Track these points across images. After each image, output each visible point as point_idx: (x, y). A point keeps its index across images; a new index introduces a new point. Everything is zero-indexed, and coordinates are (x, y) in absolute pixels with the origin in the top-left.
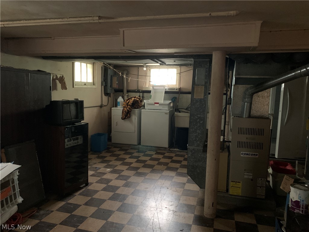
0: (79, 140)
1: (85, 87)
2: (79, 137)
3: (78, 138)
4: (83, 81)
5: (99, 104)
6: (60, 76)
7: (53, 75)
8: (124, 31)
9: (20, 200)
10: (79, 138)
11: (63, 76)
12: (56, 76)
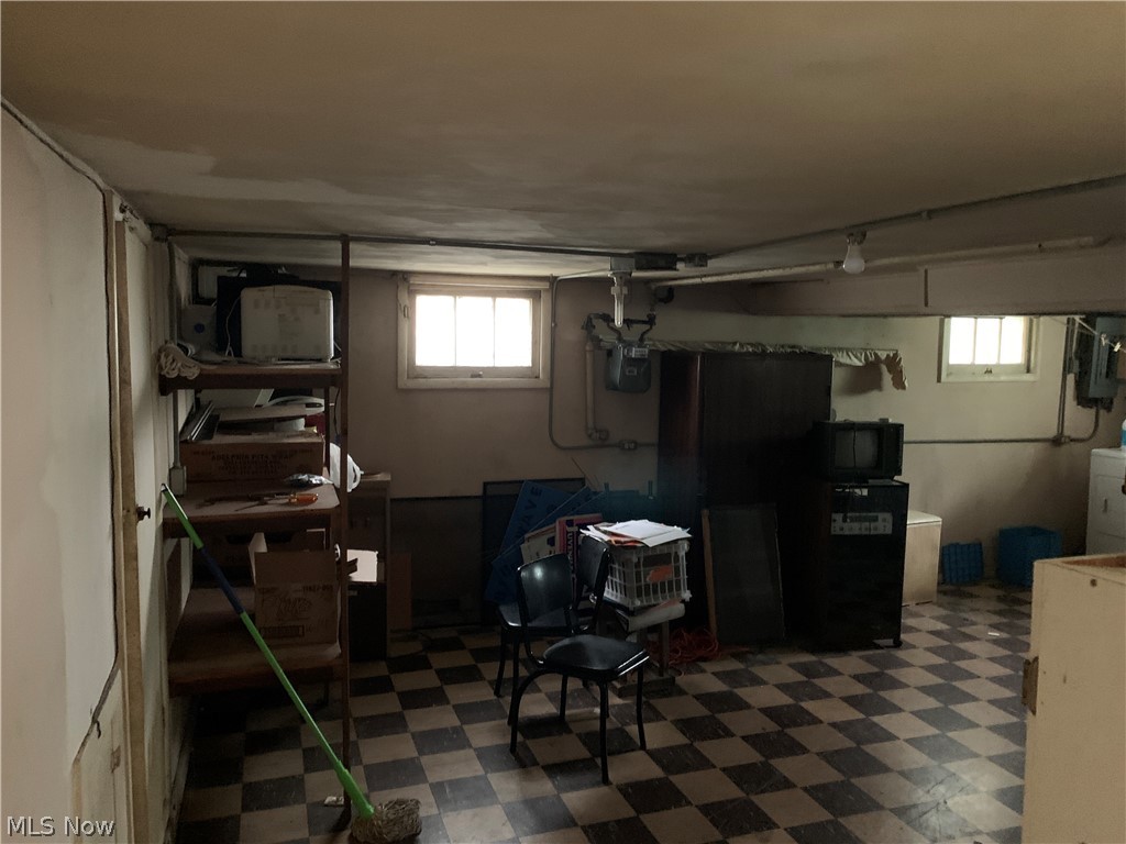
0: (880, 524)
1: (987, 378)
2: (881, 516)
3: (877, 517)
4: (980, 361)
5: (1052, 432)
6: (888, 355)
7: (866, 355)
8: (926, 272)
9: (687, 595)
10: (880, 519)
11: (896, 355)
12: (876, 355)
